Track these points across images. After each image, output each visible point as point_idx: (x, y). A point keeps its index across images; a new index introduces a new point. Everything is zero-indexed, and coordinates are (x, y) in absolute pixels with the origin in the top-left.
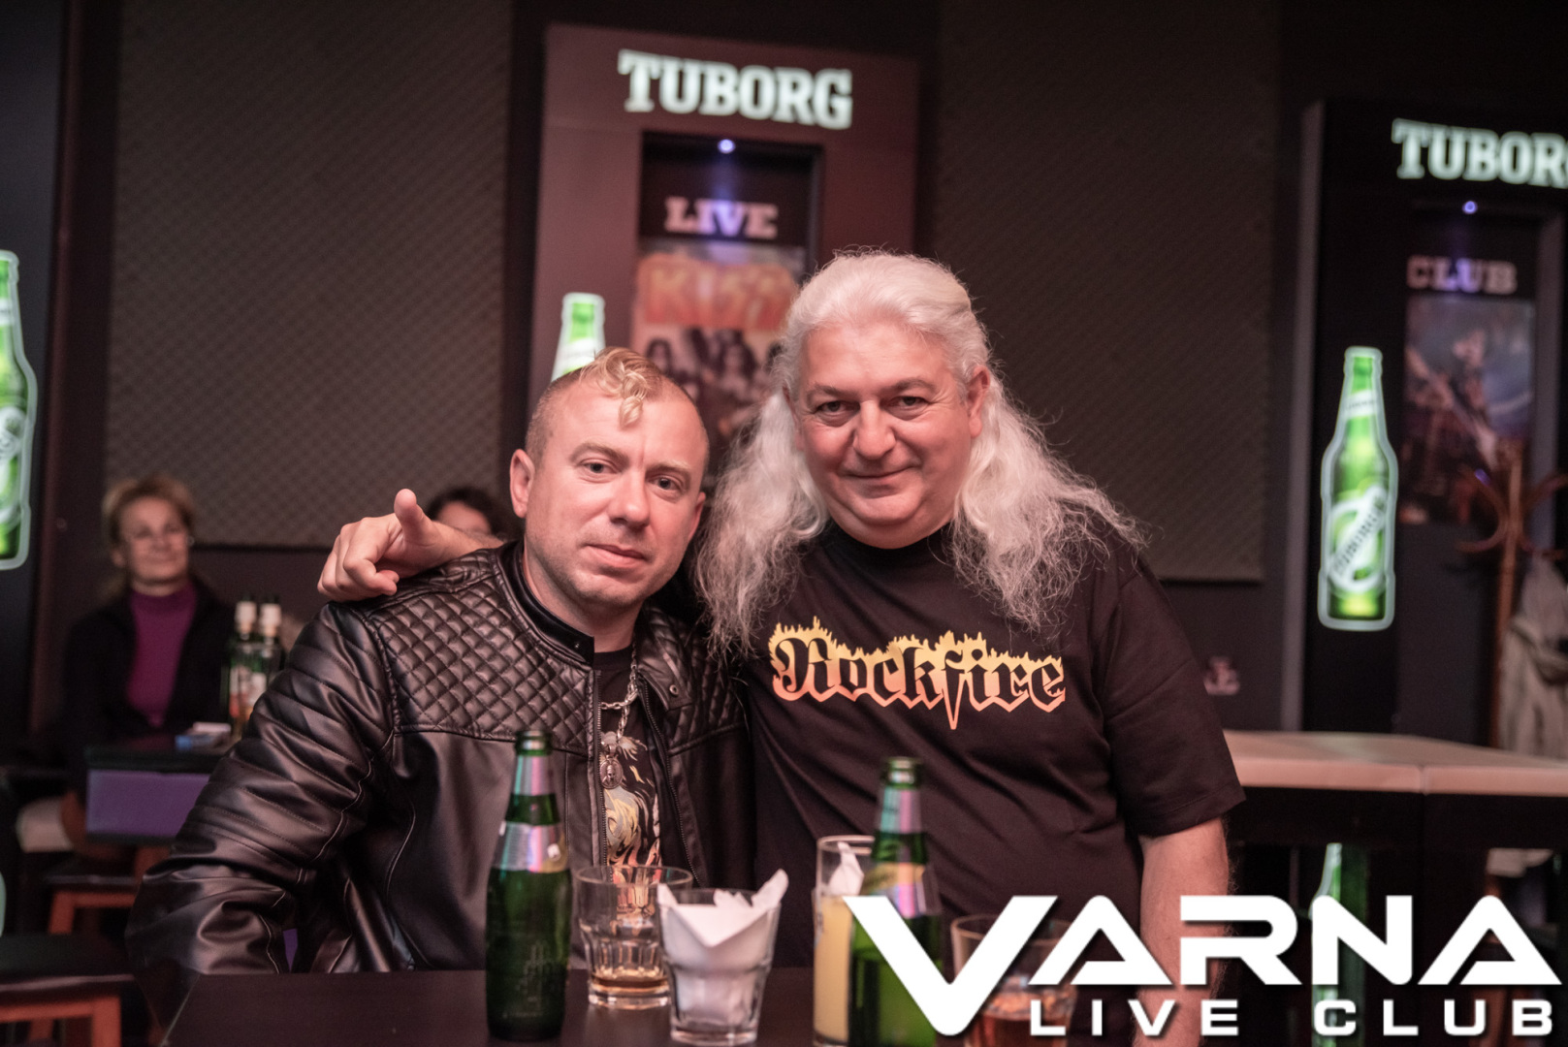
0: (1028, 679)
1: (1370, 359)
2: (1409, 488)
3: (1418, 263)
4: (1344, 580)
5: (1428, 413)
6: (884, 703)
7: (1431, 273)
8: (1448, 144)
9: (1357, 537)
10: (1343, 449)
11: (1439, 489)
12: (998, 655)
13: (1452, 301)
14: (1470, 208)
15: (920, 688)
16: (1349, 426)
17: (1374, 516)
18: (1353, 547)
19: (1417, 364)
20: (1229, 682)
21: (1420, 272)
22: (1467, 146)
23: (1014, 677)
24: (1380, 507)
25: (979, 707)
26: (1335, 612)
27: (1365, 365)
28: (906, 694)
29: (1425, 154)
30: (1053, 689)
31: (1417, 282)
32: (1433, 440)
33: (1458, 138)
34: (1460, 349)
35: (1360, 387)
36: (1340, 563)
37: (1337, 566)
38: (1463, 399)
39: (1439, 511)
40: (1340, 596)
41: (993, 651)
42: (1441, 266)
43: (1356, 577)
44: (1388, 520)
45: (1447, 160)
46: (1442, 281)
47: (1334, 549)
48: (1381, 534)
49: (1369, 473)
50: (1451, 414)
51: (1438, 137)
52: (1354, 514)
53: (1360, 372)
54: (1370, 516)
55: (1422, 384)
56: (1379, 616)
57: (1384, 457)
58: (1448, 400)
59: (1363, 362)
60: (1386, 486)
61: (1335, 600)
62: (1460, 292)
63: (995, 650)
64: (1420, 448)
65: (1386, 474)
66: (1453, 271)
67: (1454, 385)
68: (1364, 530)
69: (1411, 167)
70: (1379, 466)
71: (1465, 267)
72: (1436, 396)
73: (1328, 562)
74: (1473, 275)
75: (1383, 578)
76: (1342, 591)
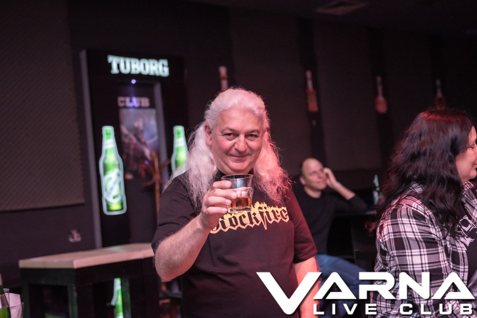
0: (279, 214)
1: (110, 130)
2: (126, 169)
3: (121, 99)
4: (110, 199)
5: (129, 144)
6: (244, 227)
7: (125, 102)
8: (125, 63)
9: (113, 186)
10: (105, 158)
11: (135, 167)
12: (270, 208)
13: (132, 110)
14: (134, 82)
15: (254, 221)
16: (106, 151)
17: (117, 178)
18: (112, 189)
19: (124, 130)
20: (78, 237)
21: (122, 102)
22: (131, 63)
23: (276, 213)
24: (118, 175)
25: (271, 222)
26: (109, 210)
27: (109, 132)
28: (250, 223)
29: (118, 66)
30: (286, 216)
31: (121, 105)
32: (132, 153)
33: (128, 60)
34: (136, 124)
35: (108, 138)
36: (109, 194)
37: (108, 195)
38: (139, 140)
39: (136, 174)
40: (110, 204)
41: (269, 207)
42: (128, 99)
43: (114, 198)
44: (121, 179)
45: (125, 68)
46: (129, 104)
47: (106, 190)
48: (120, 184)
49: (114, 165)
50: (136, 145)
51: (122, 60)
52: (110, 179)
53: (108, 134)
54: (116, 178)
55: (127, 136)
56: (122, 209)
57: (118, 160)
58: (134, 140)
59: (108, 131)
60: (119, 168)
61: (108, 206)
62: (134, 107)
63: (270, 206)
64: (128, 155)
65: (119, 165)
66: (131, 101)
67: (136, 135)
68: (115, 183)
69: (115, 70)
70: (117, 163)
71: (135, 100)
72: (131, 139)
73: (105, 194)
74: (137, 102)
75: (122, 198)
76: (110, 203)
